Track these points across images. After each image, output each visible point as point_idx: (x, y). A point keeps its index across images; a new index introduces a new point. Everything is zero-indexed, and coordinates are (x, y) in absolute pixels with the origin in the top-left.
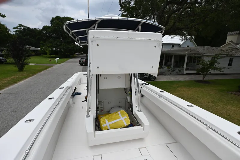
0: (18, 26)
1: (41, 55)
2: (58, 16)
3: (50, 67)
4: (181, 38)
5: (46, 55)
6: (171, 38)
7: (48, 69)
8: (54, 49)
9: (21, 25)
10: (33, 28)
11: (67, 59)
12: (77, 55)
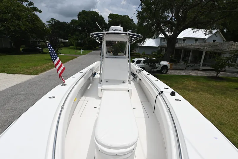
0: (51, 20)
1: (68, 47)
2: (85, 10)
3: (76, 57)
4: (205, 32)
5: (72, 47)
6: (194, 32)
7: (74, 59)
8: (80, 41)
9: (53, 19)
10: (63, 22)
11: (90, 51)
12: (99, 47)
